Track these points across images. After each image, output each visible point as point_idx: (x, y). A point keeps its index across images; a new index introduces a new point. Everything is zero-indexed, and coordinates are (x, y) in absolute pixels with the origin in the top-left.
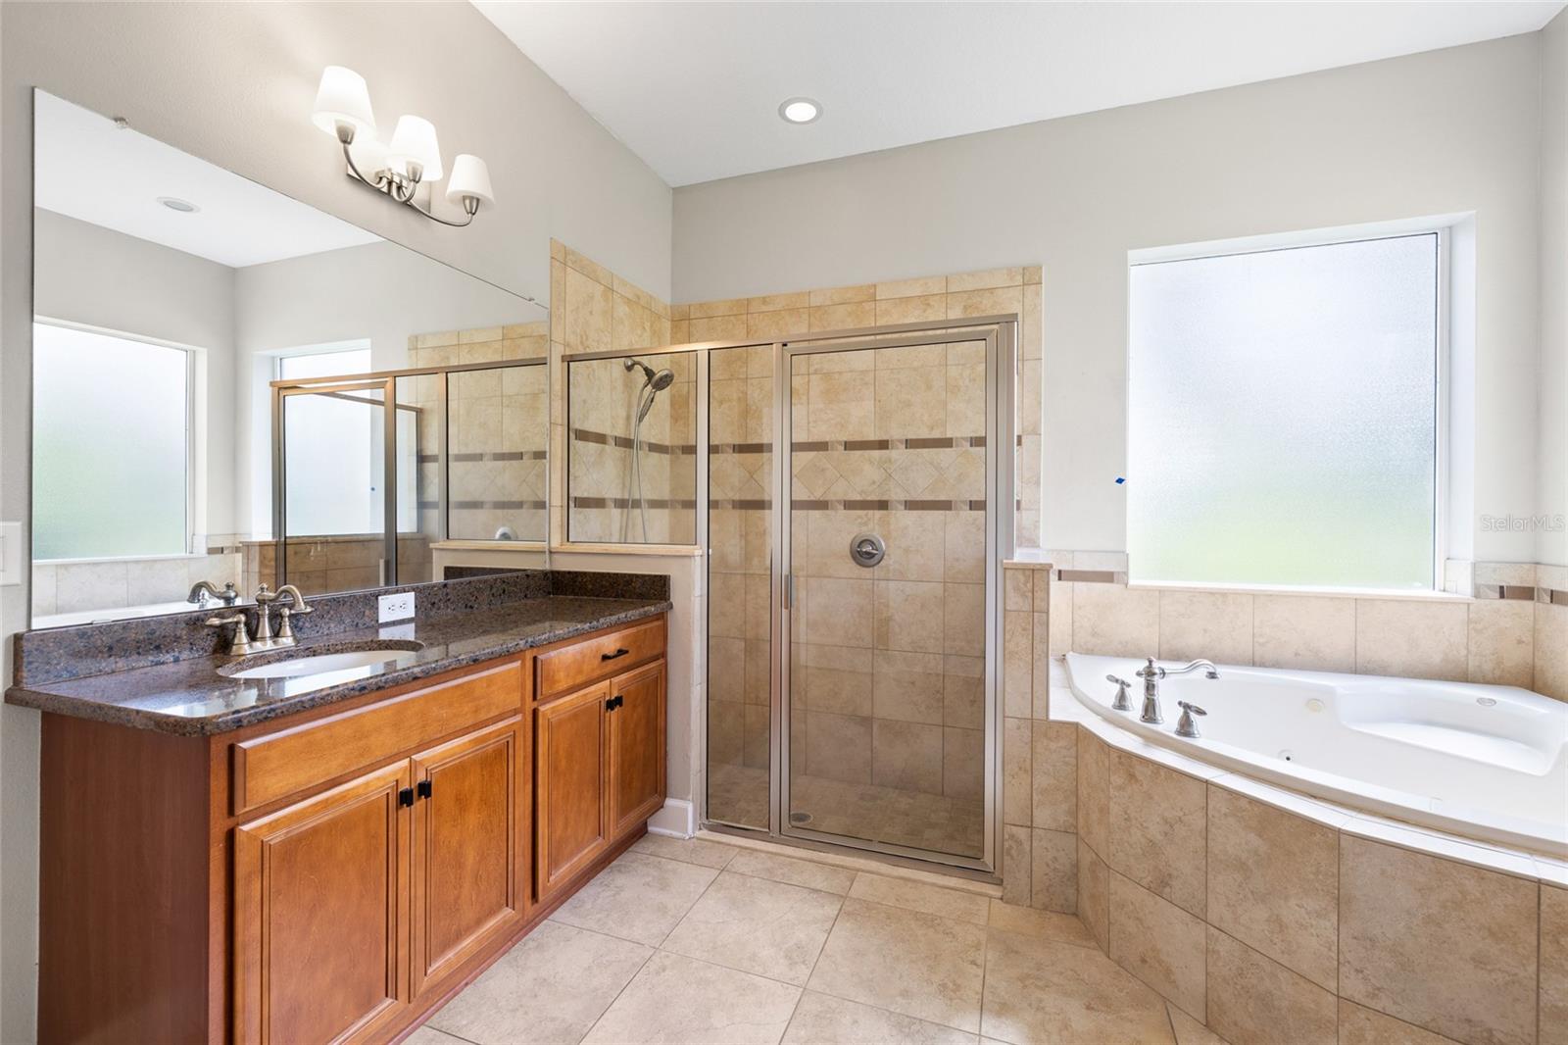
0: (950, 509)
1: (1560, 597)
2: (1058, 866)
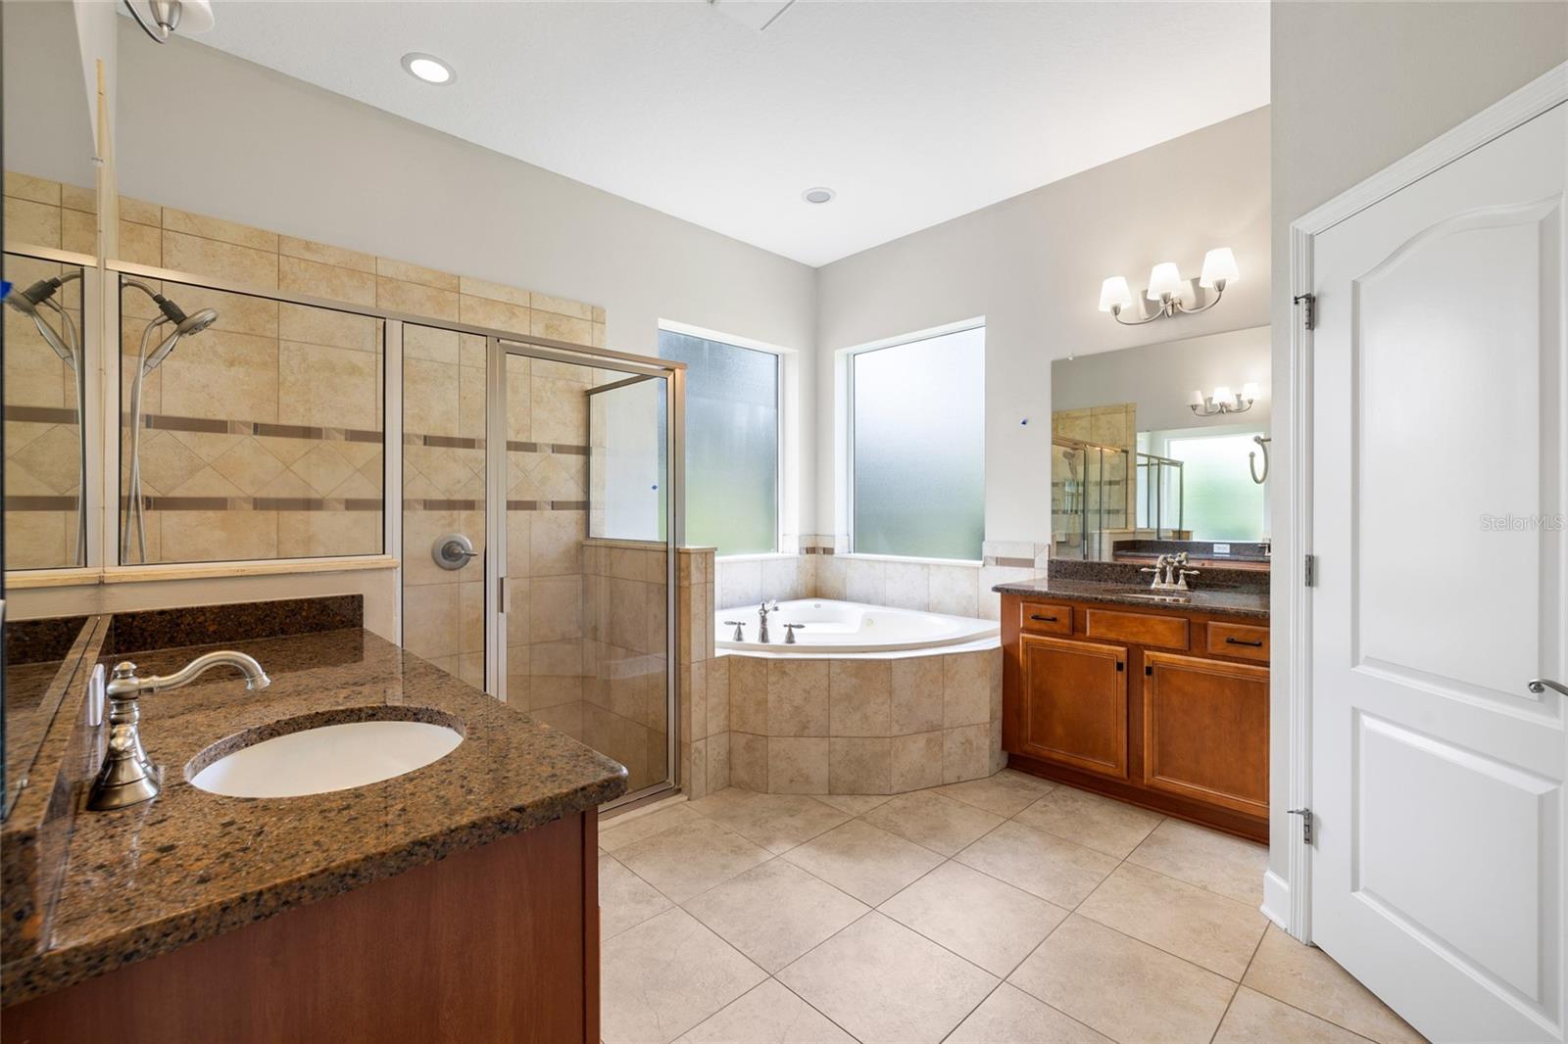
0: (535, 509)
1: (828, 551)
2: (721, 758)
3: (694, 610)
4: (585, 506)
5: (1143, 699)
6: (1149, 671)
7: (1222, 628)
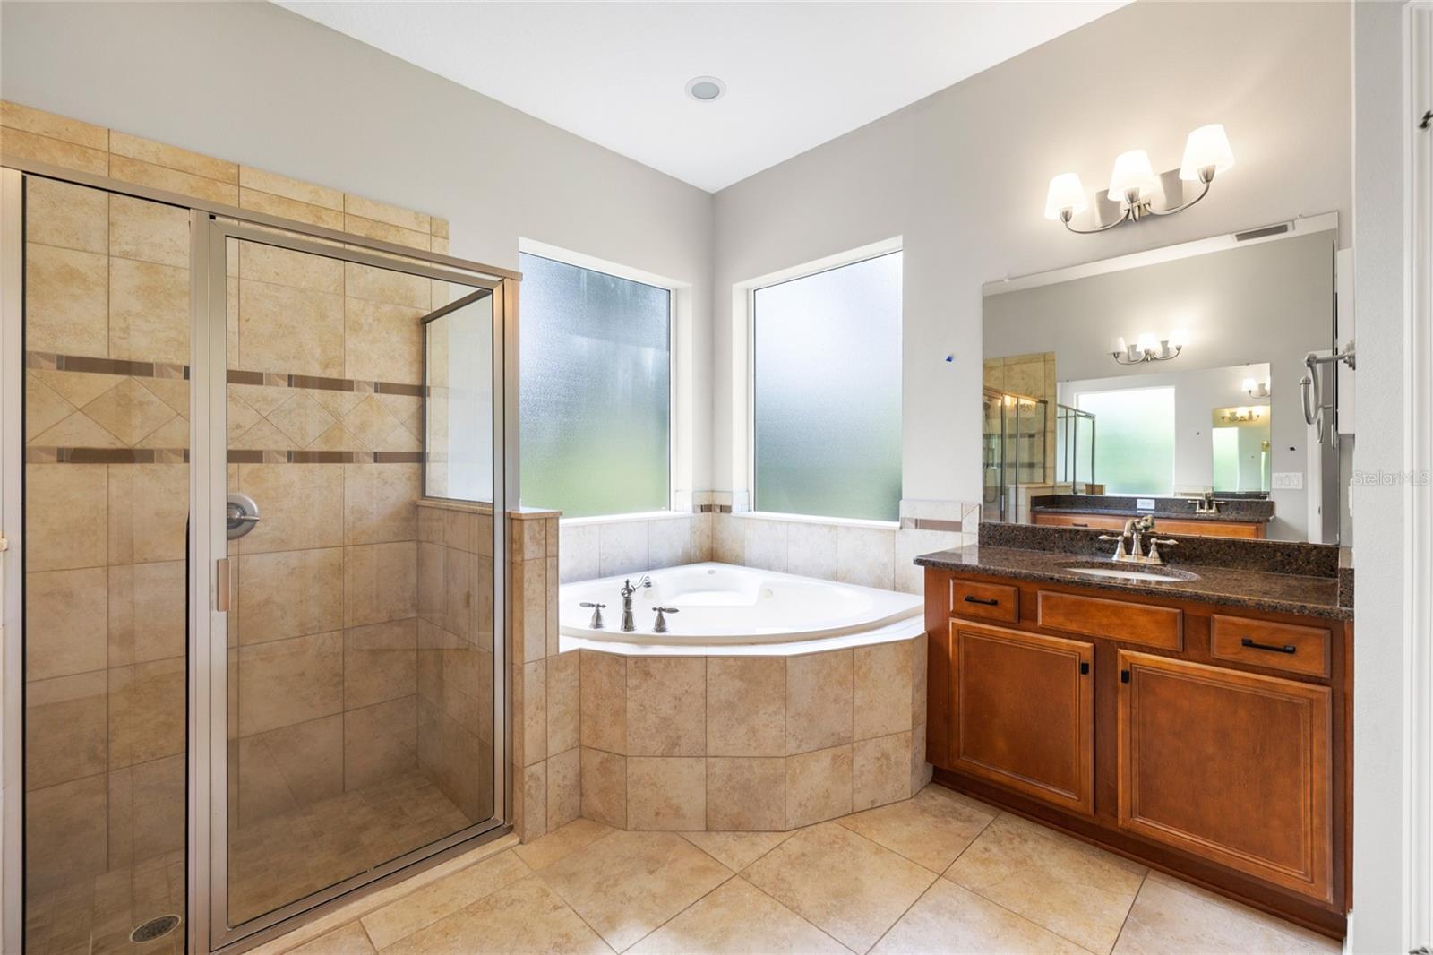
0: (351, 462)
1: (725, 509)
2: (567, 782)
3: (528, 594)
4: (421, 458)
5: (1116, 713)
6: (1126, 677)
7: (1234, 624)
